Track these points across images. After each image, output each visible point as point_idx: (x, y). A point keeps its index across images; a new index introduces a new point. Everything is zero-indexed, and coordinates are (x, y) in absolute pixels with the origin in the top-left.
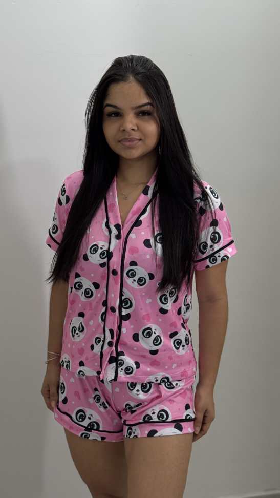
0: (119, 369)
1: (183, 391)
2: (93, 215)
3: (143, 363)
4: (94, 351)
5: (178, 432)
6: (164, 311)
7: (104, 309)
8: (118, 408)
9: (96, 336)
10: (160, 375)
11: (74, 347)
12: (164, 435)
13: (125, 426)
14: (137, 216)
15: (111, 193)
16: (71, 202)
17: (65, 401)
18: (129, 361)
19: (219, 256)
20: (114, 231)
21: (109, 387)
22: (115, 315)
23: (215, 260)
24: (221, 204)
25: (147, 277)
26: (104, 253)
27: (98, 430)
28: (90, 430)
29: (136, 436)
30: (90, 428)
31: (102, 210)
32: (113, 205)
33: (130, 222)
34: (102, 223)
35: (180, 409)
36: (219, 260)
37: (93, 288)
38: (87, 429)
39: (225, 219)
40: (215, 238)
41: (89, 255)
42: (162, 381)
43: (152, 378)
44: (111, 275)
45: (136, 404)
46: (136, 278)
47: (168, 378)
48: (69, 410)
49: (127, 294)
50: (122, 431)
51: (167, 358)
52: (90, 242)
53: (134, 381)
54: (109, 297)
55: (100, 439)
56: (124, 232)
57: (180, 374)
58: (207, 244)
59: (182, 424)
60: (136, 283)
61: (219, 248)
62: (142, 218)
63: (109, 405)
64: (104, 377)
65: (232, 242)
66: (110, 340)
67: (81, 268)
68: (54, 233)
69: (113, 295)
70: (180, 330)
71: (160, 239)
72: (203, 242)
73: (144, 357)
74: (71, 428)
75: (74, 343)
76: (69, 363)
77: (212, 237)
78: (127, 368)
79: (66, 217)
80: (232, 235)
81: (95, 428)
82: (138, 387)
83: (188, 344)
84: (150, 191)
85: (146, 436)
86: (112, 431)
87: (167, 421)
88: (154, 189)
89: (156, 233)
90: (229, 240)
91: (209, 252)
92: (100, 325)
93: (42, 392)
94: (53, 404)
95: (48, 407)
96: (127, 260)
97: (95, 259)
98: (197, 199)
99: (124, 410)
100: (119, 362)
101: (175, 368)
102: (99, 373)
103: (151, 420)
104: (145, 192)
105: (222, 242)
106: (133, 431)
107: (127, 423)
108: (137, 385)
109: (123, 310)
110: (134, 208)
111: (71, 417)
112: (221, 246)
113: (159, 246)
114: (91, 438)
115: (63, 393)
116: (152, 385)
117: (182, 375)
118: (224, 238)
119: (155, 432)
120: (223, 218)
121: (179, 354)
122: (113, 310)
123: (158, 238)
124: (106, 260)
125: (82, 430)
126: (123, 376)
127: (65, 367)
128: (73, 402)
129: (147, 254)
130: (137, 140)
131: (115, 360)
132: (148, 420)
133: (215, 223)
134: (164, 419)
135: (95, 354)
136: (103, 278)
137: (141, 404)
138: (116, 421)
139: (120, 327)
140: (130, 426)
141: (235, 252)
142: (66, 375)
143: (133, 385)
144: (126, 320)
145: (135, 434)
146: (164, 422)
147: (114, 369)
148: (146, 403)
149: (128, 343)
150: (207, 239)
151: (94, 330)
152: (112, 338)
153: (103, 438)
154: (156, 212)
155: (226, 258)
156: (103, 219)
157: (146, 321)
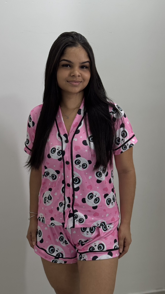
0: (75, 220)
1: (112, 231)
2: (50, 130)
3: (89, 215)
4: (59, 211)
5: (110, 257)
6: (99, 181)
7: (63, 185)
8: (75, 243)
9: (60, 202)
10: (100, 222)
11: (46, 209)
12: (102, 259)
13: (78, 253)
14: (76, 127)
15: (59, 116)
16: (36, 125)
17: (42, 241)
18: (80, 215)
19: (128, 145)
20: (64, 139)
21: (69, 231)
22: (70, 189)
23: (126, 147)
24: (124, 114)
25: (88, 163)
26: (60, 152)
27: (62, 257)
28: (58, 258)
29: (85, 260)
30: (57, 257)
31: (55, 127)
32: (61, 123)
33: (72, 131)
34: (56, 135)
35: (111, 243)
36: (128, 147)
37: (56, 174)
38: (56, 257)
39: (128, 123)
40: (124, 134)
41: (51, 154)
42: (101, 225)
43: (95, 224)
44: (66, 165)
45: (85, 240)
46: (81, 164)
47: (104, 223)
48: (44, 246)
49: (76, 175)
50: (76, 256)
51: (103, 211)
52: (50, 147)
53: (85, 227)
54: (65, 178)
55: (63, 263)
56: (70, 138)
57: (111, 220)
58: (120, 139)
59: (112, 252)
60: (81, 167)
61: (127, 140)
62: (79, 128)
63: (70, 242)
64: (66, 226)
65: (134, 136)
66: (68, 203)
67: (47, 163)
68: (27, 144)
69: (68, 177)
70: (110, 193)
71: (92, 139)
72: (118, 138)
73: (90, 211)
74: (46, 257)
75: (46, 207)
76: (44, 219)
77: (122, 134)
78: (80, 219)
79: (34, 134)
80: (133, 131)
81: (61, 256)
82: (88, 230)
83: (114, 202)
84: (82, 112)
85: (91, 259)
86: (70, 257)
87: (104, 250)
88: (84, 110)
89: (89, 136)
90: (132, 135)
91: (121, 143)
92: (62, 195)
93: (27, 237)
94: (34, 243)
95: (31, 246)
96: (74, 154)
97: (55, 156)
98: (111, 113)
99: (78, 244)
100: (75, 216)
101: (108, 216)
102: (63, 224)
103: (94, 250)
104: (79, 113)
105: (128, 136)
106: (83, 256)
107: (79, 251)
108: (87, 229)
109: (74, 185)
110: (74, 123)
111: (45, 251)
112: (128, 139)
113: (92, 143)
114: (58, 262)
115: (40, 237)
116: (96, 227)
117: (112, 220)
118: (129, 134)
119: (97, 257)
120: (127, 122)
121: (110, 207)
122: (69, 185)
123: (91, 139)
124: (61, 156)
125: (53, 258)
126: (78, 224)
127: (41, 221)
128: (47, 242)
129: (85, 149)
130: (79, 82)
131: (72, 215)
132: (92, 250)
133: (123, 125)
134: (102, 249)
135: (60, 213)
136: (61, 167)
137: (88, 240)
138: (72, 251)
139: (73, 196)
140: (81, 254)
141: (137, 141)
142: (42, 225)
143: (85, 229)
144: (77, 191)
145: (84, 258)
146: (102, 251)
147: (72, 221)
148: (91, 240)
149: (79, 204)
150: (119, 136)
151: (58, 198)
152: (70, 202)
153: (65, 262)
154: (88, 123)
155: (132, 146)
156: (56, 132)
157: (89, 189)
